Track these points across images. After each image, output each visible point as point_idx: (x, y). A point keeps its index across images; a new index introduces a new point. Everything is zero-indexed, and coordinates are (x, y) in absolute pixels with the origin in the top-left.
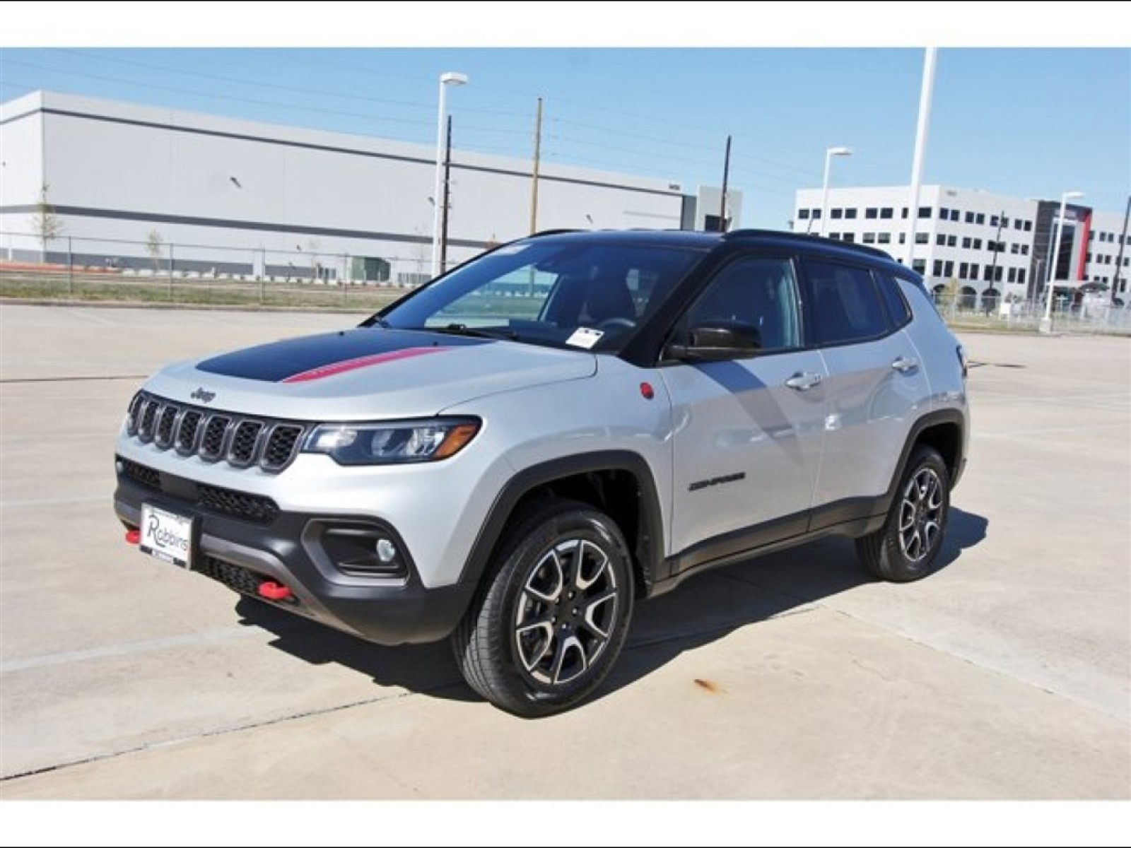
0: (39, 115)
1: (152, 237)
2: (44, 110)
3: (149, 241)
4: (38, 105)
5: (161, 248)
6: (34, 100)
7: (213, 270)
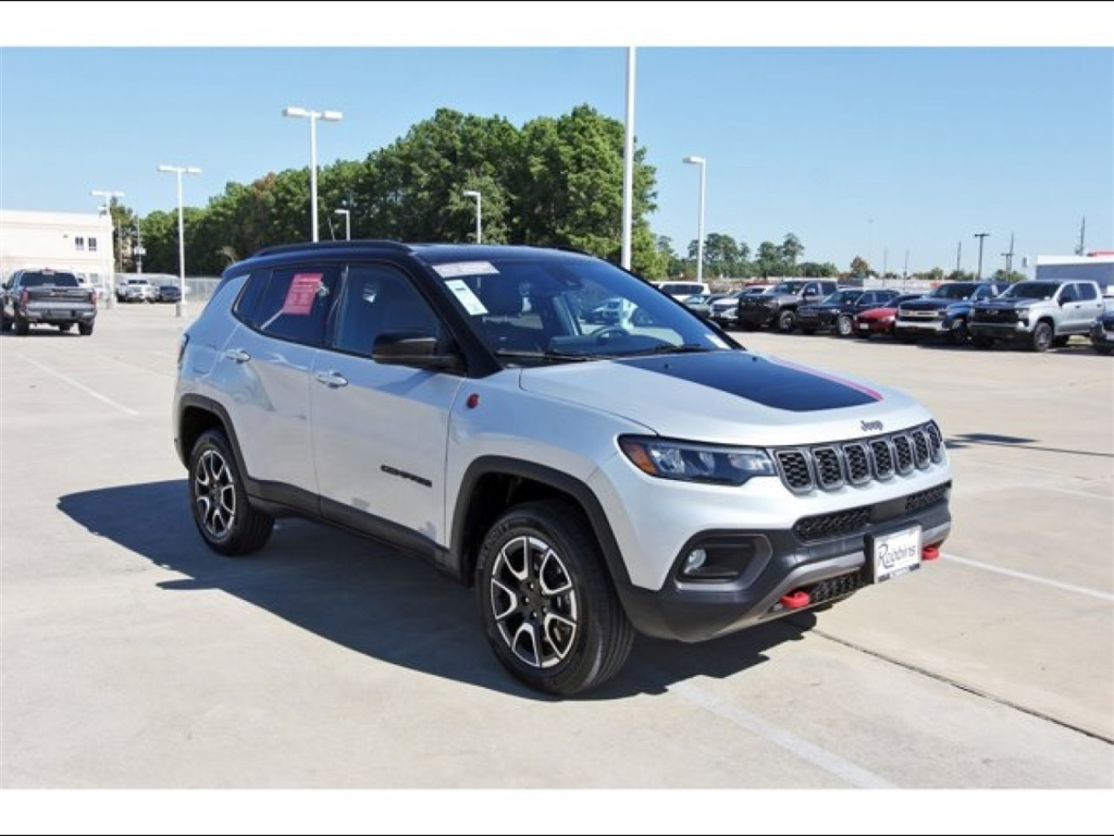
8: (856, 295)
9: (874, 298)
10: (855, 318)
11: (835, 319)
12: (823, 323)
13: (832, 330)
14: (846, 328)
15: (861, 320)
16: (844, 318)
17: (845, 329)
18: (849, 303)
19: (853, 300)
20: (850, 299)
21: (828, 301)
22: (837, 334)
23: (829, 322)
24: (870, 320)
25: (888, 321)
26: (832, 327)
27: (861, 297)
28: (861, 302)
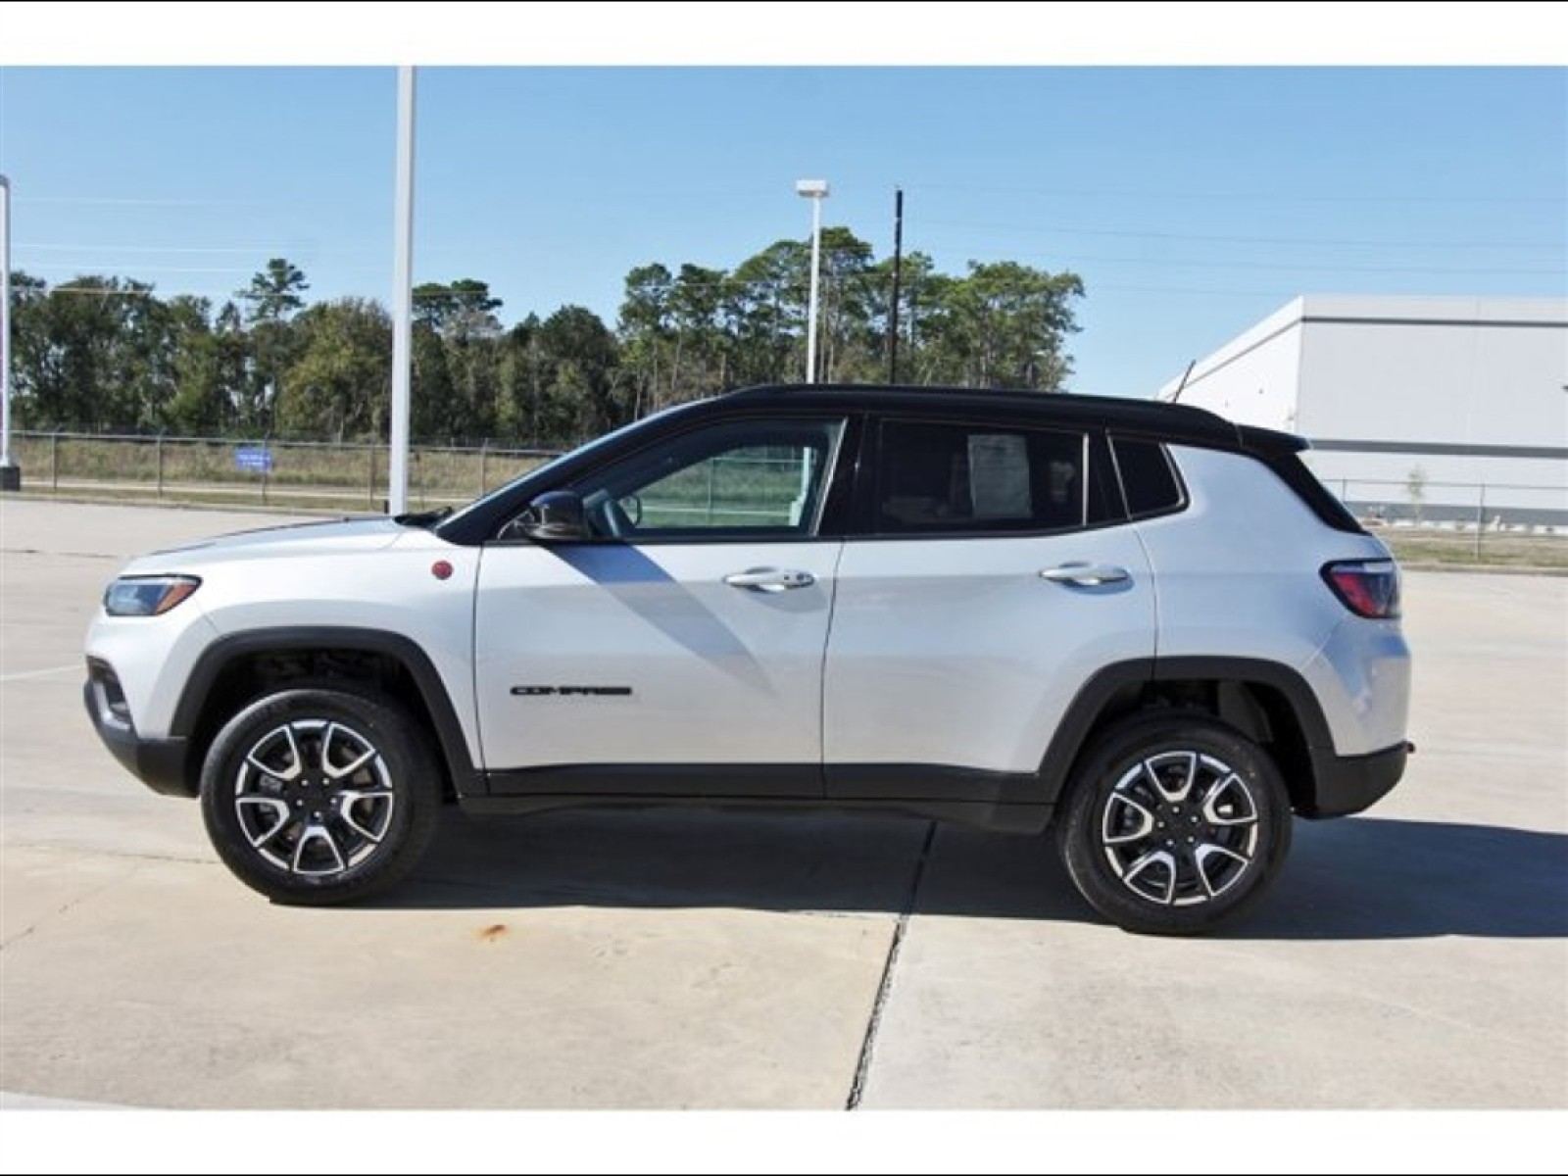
0: (1301, 325)
1: (1413, 476)
2: (1305, 320)
3: (1410, 480)
4: (1300, 314)
5: (1424, 490)
6: (1295, 309)
7: (1498, 518)
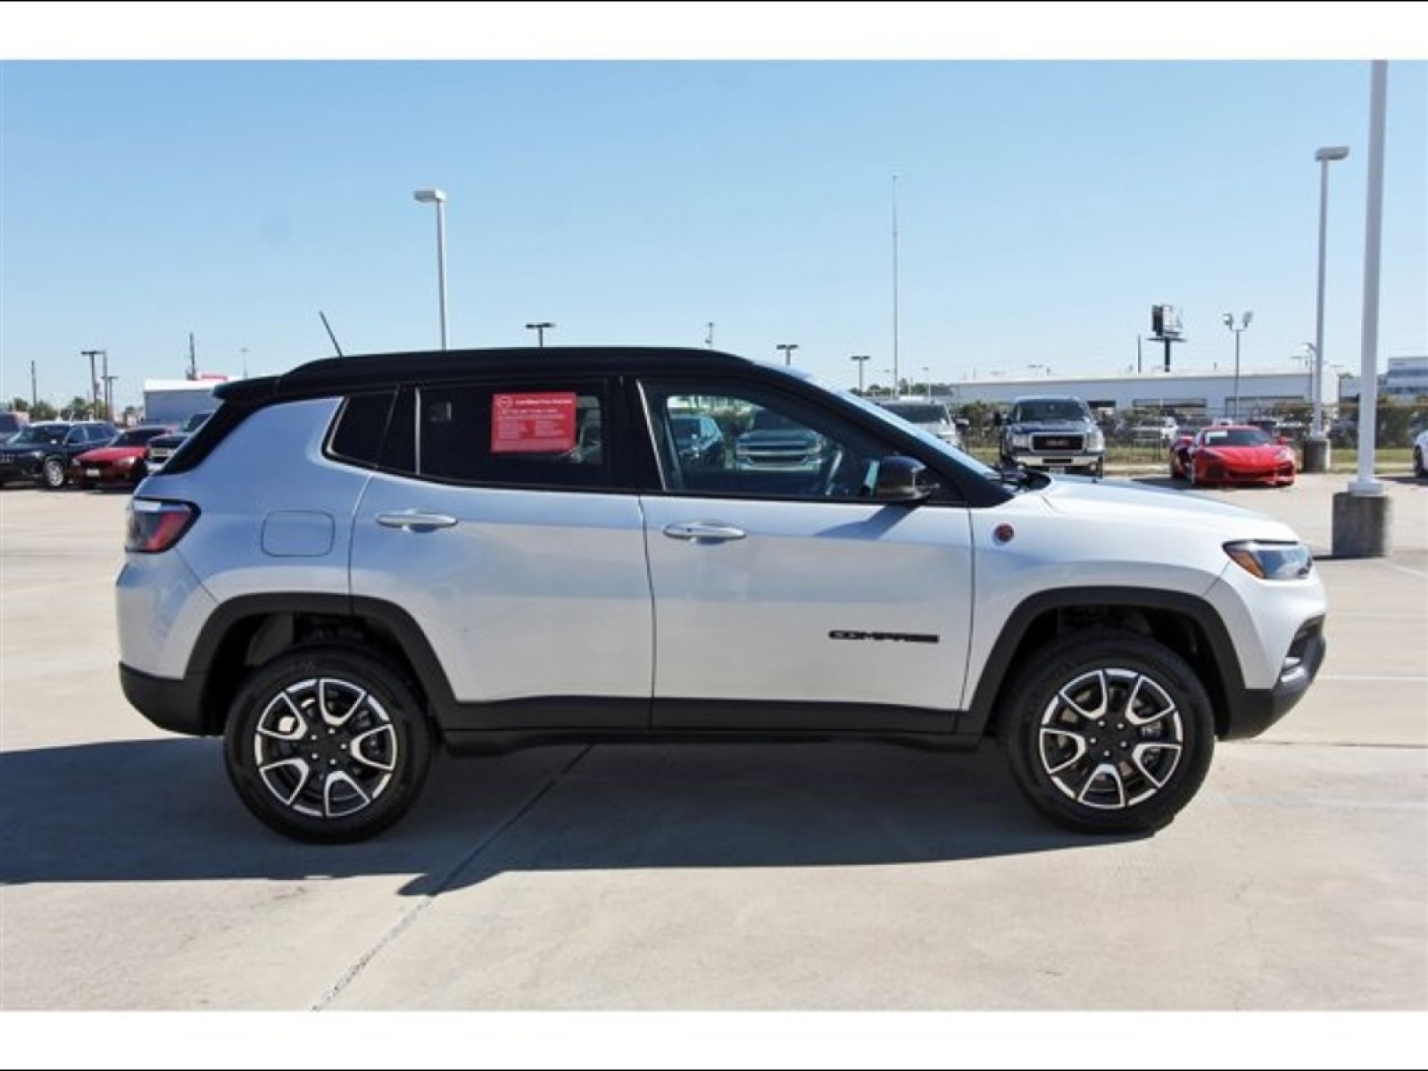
8: (61, 431)
9: (86, 433)
10: (76, 462)
11: (40, 466)
12: (24, 472)
13: (37, 480)
14: (56, 476)
15: (87, 464)
16: (53, 462)
17: (55, 478)
18: (54, 442)
19: (60, 438)
20: (54, 437)
21: (18, 441)
22: (45, 485)
23: (33, 470)
24: (101, 464)
25: (126, 464)
26: (36, 476)
27: (69, 434)
28: (71, 441)
